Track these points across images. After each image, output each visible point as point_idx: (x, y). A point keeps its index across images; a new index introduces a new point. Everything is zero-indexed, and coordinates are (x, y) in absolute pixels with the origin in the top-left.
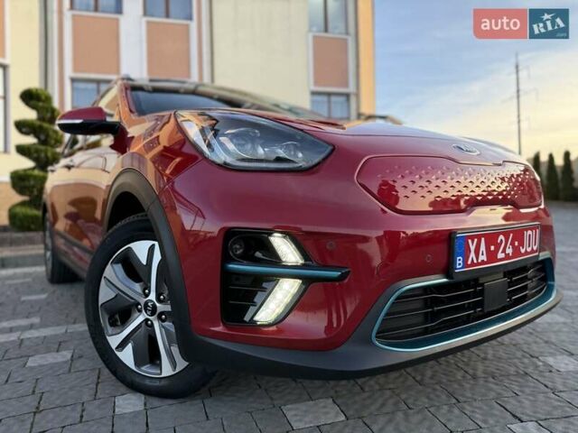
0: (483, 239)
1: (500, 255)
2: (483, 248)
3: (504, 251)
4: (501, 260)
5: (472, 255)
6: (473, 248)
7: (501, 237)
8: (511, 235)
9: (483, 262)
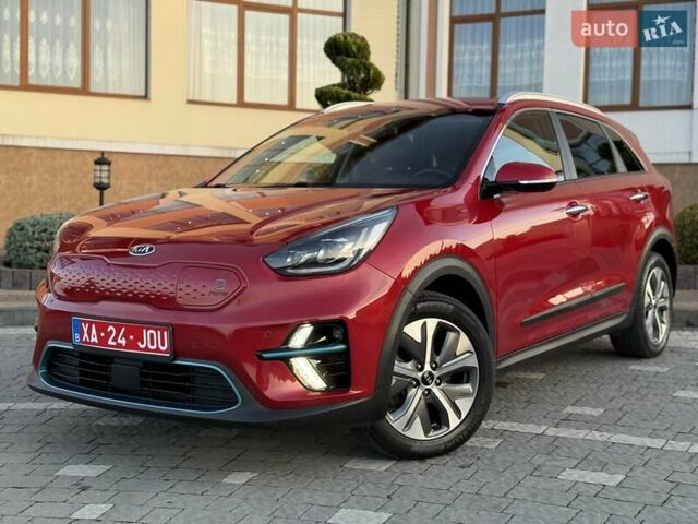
0: (93, 326)
1: (110, 342)
2: (94, 331)
3: (115, 339)
4: (112, 346)
5: (86, 335)
6: (86, 330)
7: (111, 328)
8: (123, 329)
9: (94, 343)
